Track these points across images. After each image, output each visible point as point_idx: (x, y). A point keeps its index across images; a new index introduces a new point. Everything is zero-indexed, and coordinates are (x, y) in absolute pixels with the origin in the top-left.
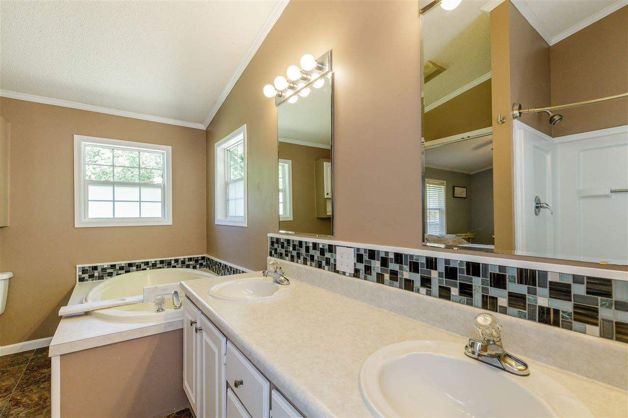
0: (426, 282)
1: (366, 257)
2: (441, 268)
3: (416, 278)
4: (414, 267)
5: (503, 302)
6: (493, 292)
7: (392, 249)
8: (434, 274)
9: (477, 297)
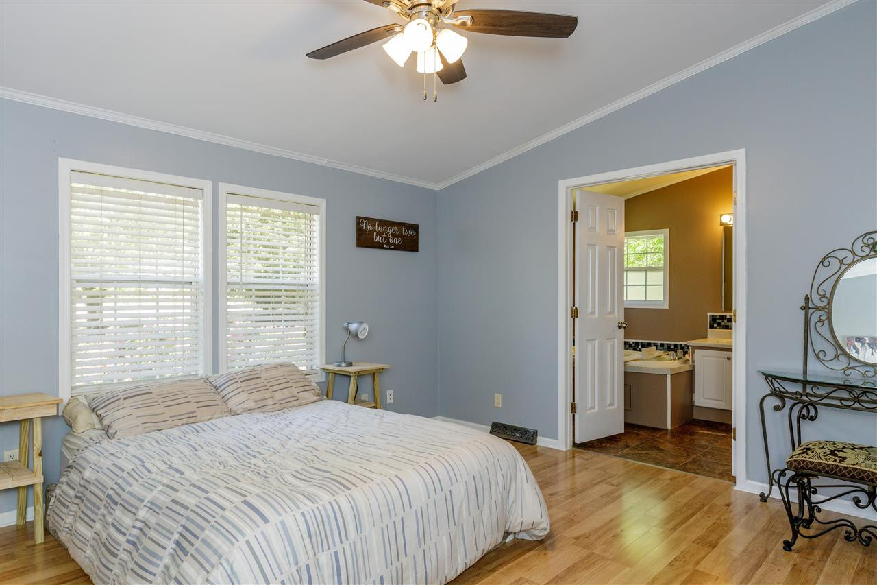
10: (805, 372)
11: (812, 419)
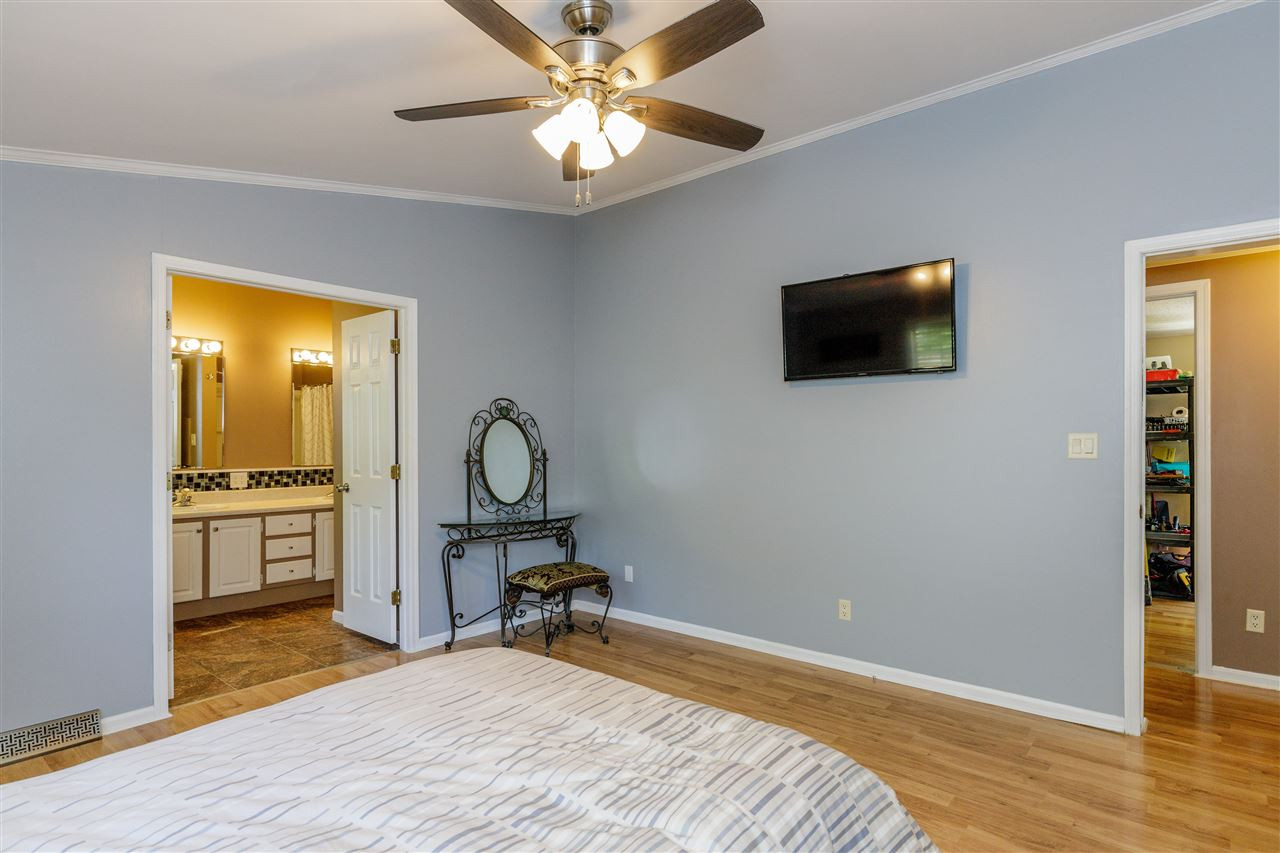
0: (295, 481)
1: (257, 476)
2: (303, 474)
3: (291, 480)
4: (289, 475)
5: (325, 481)
6: (322, 479)
7: (276, 470)
8: (300, 477)
9: (317, 482)
10: (469, 518)
11: (460, 557)
